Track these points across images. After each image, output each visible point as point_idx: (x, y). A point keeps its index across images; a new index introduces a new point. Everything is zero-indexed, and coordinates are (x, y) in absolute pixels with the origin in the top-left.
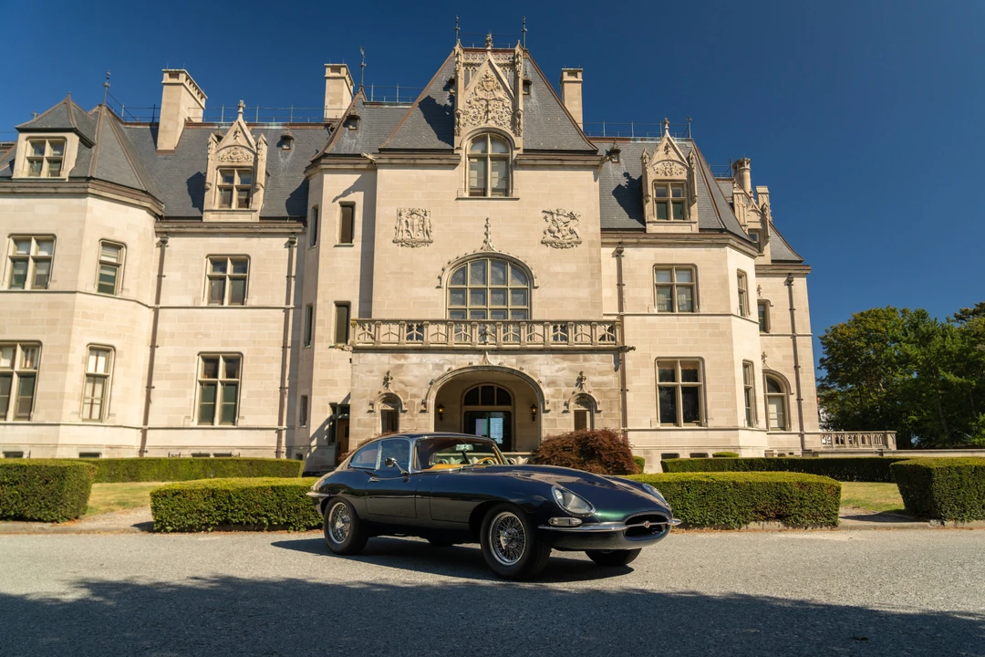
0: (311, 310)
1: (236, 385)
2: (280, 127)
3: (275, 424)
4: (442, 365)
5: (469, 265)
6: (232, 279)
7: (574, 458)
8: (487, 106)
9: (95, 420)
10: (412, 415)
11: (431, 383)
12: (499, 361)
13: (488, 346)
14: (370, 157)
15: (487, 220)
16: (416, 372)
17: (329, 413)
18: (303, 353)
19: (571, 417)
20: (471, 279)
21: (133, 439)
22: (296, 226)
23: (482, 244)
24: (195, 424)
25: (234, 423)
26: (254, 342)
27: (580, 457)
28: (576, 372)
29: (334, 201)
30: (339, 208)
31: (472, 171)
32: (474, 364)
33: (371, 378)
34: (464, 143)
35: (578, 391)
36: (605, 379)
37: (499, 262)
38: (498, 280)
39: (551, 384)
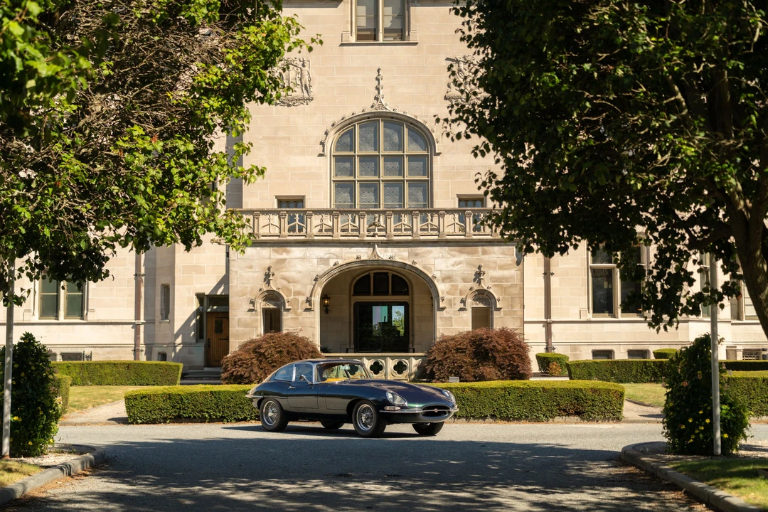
5: (357, 127)
7: (467, 360)
11: (316, 280)
12: (390, 254)
15: (378, 70)
16: (300, 267)
17: (195, 305)
19: (468, 315)
20: (361, 148)
23: (373, 102)
24: (36, 319)
25: (82, 316)
27: (473, 359)
28: (474, 266)
31: (359, 8)
33: (250, 274)
35: (476, 287)
36: (506, 273)
37: (394, 123)
38: (392, 145)
39: (447, 279)
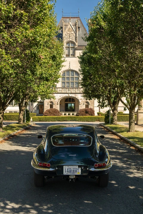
4: (61, 96)
5: (66, 72)
8: (70, 35)
10: (55, 105)
11: (59, 99)
12: (71, 95)
13: (69, 92)
15: (70, 62)
23: (69, 68)
27: (85, 113)
31: (66, 50)
32: (67, 96)
34: (65, 44)
37: (72, 71)
38: (72, 75)
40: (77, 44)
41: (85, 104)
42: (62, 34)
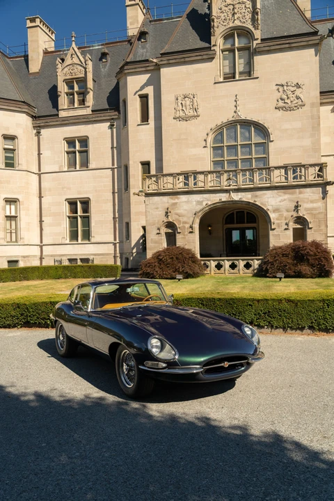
0: (127, 168)
1: (88, 217)
2: (100, 47)
3: (112, 240)
4: (202, 201)
5: (225, 129)
6: (80, 152)
7: (290, 261)
8: (233, 9)
9: (14, 242)
10: (184, 235)
11: (195, 214)
12: (240, 197)
13: (231, 187)
14: (155, 60)
15: (236, 96)
16: (185, 207)
17: (141, 232)
18: (124, 196)
19: (290, 233)
20: (227, 140)
21: (36, 251)
22: (114, 114)
23: (233, 114)
24: (68, 242)
25: (89, 240)
26: (96, 191)
27: (294, 260)
28: (294, 202)
29: (135, 94)
30: (138, 99)
31: (225, 61)
32: (223, 200)
33: (157, 212)
34: (218, 41)
35: (295, 215)
36: (315, 205)
37: (246, 125)
38: (245, 138)
39: (276, 210)
40: (258, 34)
41: (292, 225)
42: (208, 16)
